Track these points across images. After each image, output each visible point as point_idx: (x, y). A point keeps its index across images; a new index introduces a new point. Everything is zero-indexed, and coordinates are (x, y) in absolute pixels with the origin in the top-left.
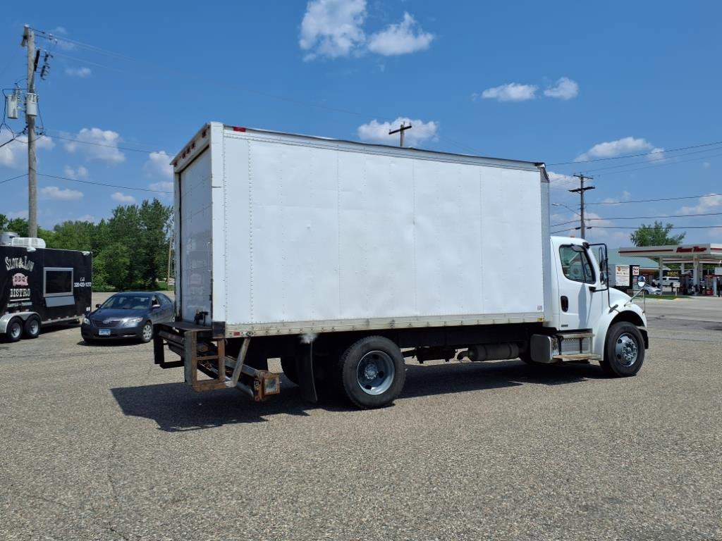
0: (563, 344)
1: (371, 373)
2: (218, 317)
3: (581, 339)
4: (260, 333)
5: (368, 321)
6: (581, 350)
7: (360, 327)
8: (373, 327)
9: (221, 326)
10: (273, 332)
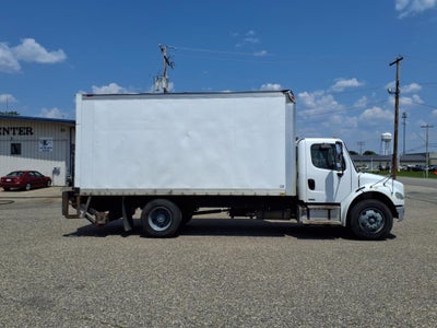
0: (311, 212)
1: (161, 219)
2: (76, 185)
3: (329, 210)
4: (96, 194)
5: (155, 190)
6: (329, 217)
7: (150, 193)
8: (159, 194)
9: (78, 189)
10: (102, 194)
